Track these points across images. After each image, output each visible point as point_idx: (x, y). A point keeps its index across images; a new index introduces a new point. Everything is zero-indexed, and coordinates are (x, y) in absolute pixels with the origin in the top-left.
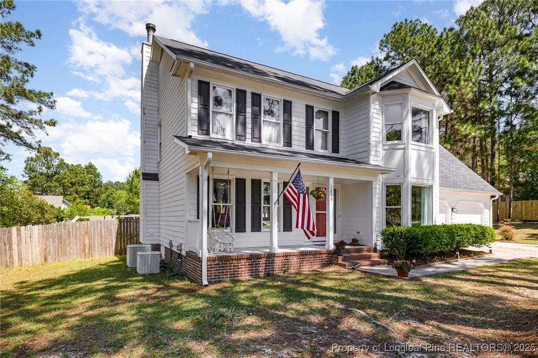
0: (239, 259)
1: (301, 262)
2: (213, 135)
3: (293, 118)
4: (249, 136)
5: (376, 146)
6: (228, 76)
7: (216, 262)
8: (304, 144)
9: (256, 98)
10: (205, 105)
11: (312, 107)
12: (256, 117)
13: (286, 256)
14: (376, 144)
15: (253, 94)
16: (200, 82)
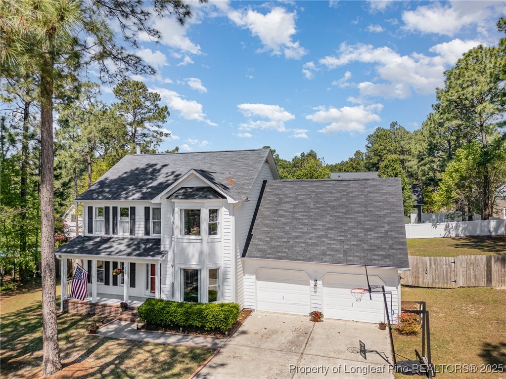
1: (106, 310)
2: (94, 233)
3: (136, 217)
4: (111, 231)
5: (166, 237)
6: (101, 202)
8: (144, 233)
9: (115, 208)
10: (90, 219)
12: (115, 219)
13: (98, 306)
15: (113, 207)
16: (89, 207)
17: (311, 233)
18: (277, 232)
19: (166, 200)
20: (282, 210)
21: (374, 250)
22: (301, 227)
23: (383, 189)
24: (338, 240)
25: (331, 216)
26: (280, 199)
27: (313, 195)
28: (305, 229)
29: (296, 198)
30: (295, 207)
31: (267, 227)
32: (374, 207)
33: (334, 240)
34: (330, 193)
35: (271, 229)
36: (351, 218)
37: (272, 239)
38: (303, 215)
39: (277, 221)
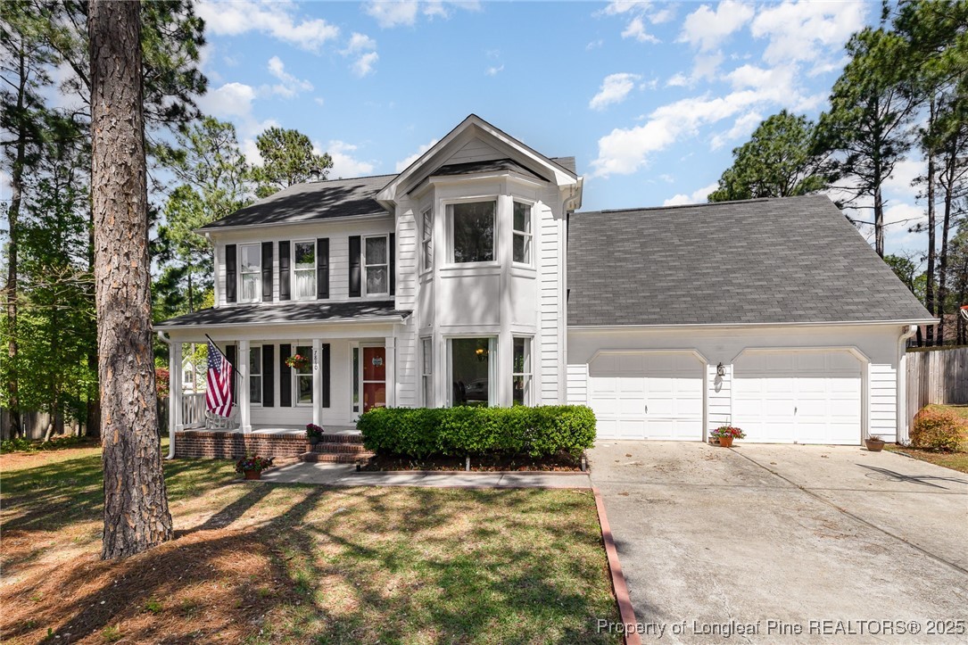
0: (204, 436)
1: (273, 447)
2: (238, 301)
3: (331, 260)
4: (276, 294)
5: (405, 281)
6: (255, 232)
7: (185, 438)
8: (347, 291)
9: (285, 246)
10: (231, 271)
11: (358, 238)
12: (284, 268)
13: (256, 438)
14: (405, 277)
15: (281, 243)
16: (227, 247)
17: (695, 280)
18: (623, 283)
19: (406, 197)
20: (619, 251)
21: (842, 297)
22: (670, 272)
23: (803, 211)
24: (757, 287)
25: (721, 253)
26: (608, 236)
27: (672, 227)
28: (681, 275)
29: (640, 233)
30: (643, 245)
31: (599, 278)
32: (800, 236)
33: (748, 287)
34: (702, 223)
35: (609, 280)
36: (765, 254)
37: (616, 294)
38: (666, 256)
39: (616, 267)
